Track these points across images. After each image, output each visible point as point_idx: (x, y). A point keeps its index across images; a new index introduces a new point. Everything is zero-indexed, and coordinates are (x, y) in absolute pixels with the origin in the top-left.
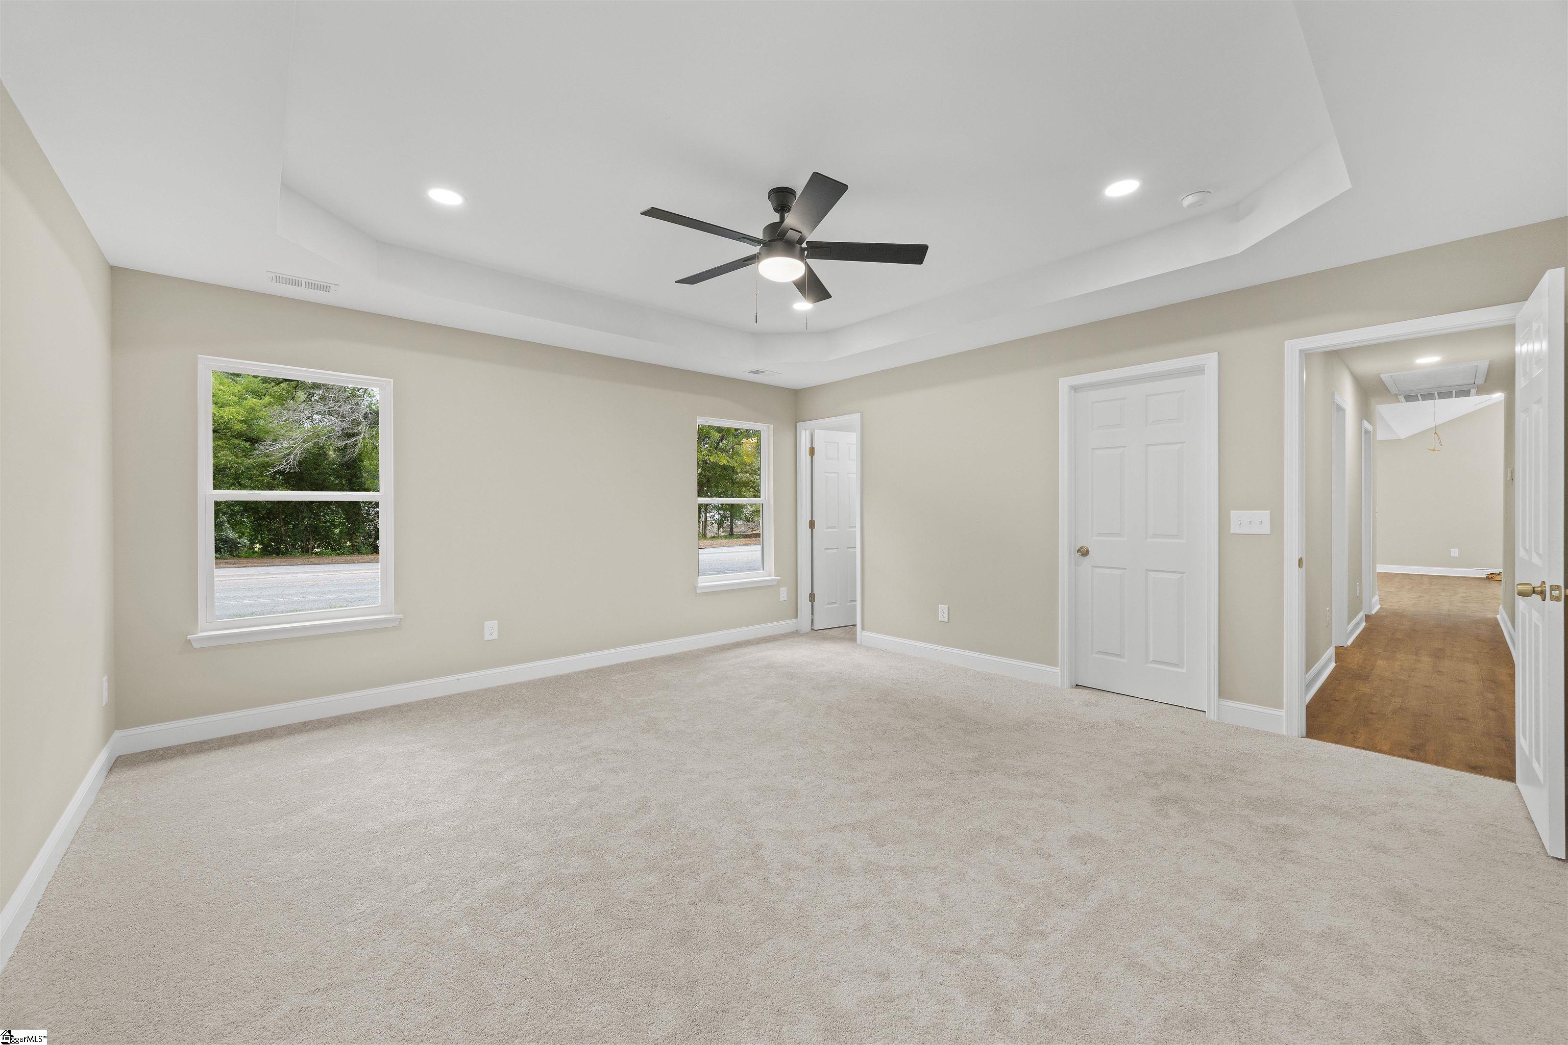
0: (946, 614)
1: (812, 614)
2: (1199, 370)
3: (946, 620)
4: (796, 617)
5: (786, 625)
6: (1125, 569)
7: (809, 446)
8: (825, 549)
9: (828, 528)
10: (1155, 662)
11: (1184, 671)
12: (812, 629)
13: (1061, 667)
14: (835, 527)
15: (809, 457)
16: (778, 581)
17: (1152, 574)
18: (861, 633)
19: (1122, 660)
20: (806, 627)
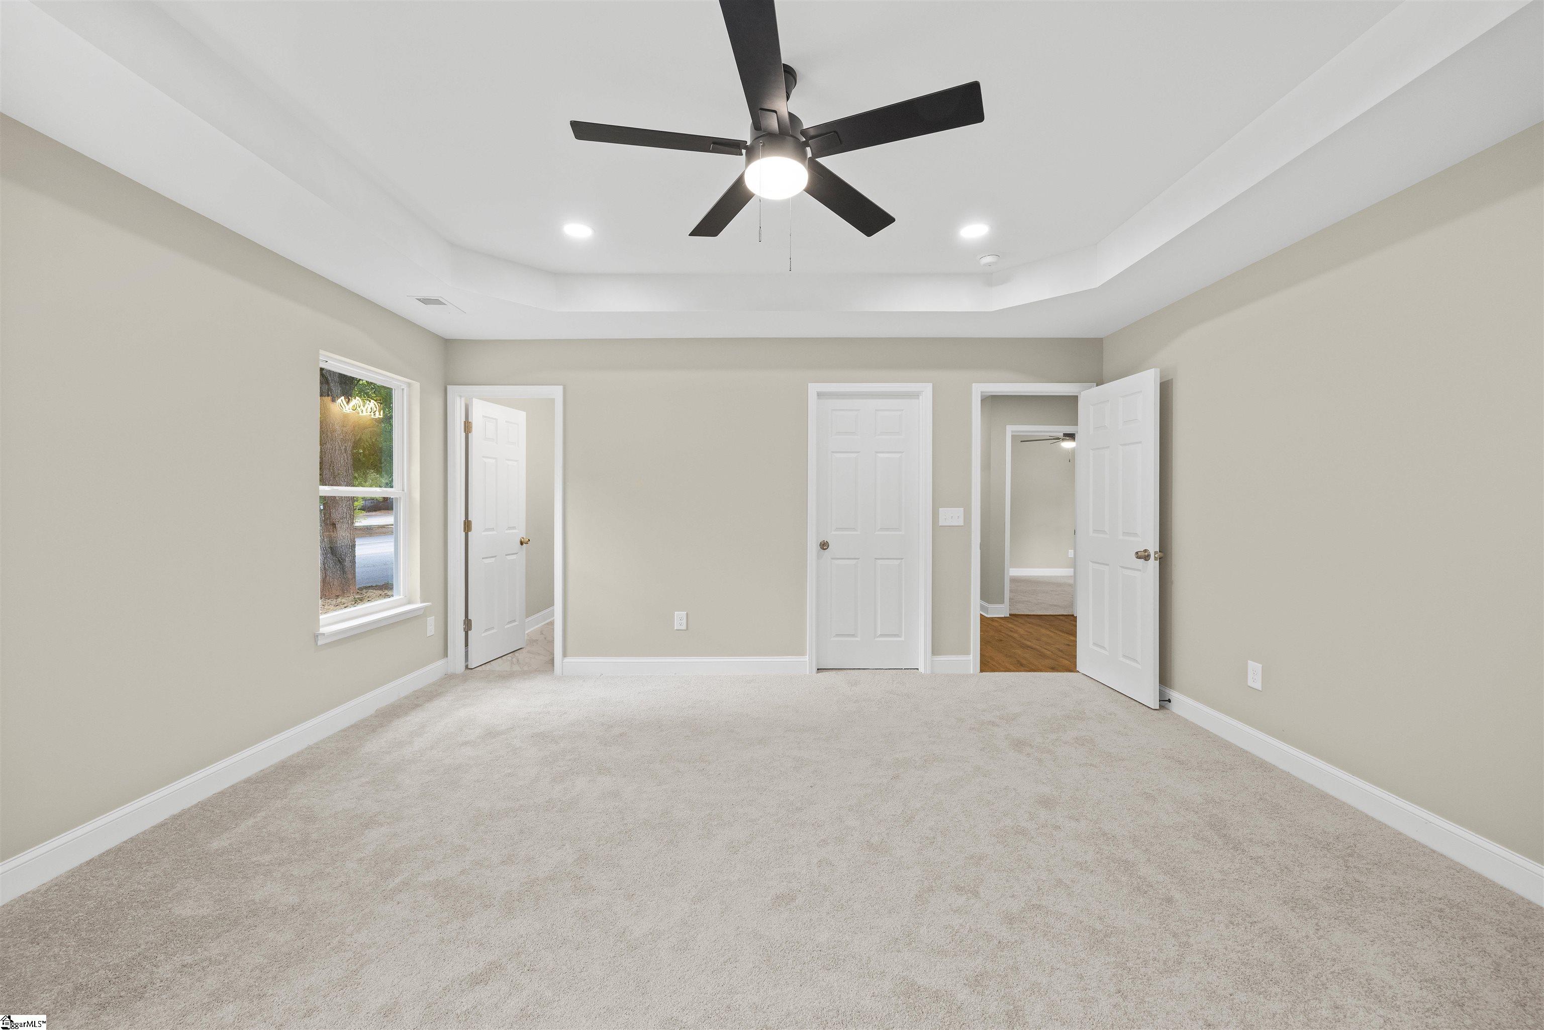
0: (684, 621)
1: (467, 645)
2: (915, 395)
3: (684, 627)
4: (445, 654)
5: (434, 670)
6: (858, 559)
7: (463, 419)
8: (483, 558)
9: (486, 530)
10: (881, 635)
11: (902, 639)
12: (467, 667)
13: (809, 656)
14: (492, 529)
15: (463, 435)
16: (425, 608)
17: (879, 561)
18: (563, 660)
19: (857, 639)
20: (460, 667)
